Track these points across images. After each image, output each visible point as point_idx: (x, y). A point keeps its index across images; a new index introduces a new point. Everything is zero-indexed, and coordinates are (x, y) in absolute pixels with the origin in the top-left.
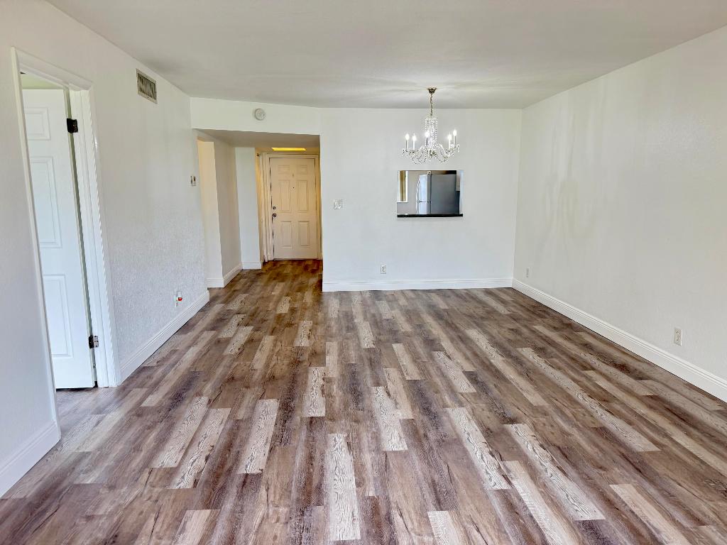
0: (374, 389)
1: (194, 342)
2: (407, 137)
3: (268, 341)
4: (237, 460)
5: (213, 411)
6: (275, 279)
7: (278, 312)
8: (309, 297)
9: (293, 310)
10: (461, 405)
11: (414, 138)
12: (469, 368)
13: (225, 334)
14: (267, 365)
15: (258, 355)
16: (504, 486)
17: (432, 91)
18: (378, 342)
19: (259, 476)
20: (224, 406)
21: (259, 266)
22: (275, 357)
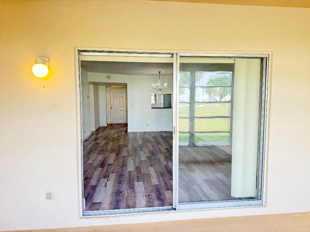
0: (140, 152)
1: (90, 143)
2: (153, 85)
3: (111, 143)
4: (107, 162)
5: (99, 155)
6: (112, 129)
7: (114, 137)
8: (123, 133)
9: (118, 137)
10: (162, 153)
11: (155, 85)
12: (166, 147)
13: (98, 141)
14: (112, 148)
15: (109, 146)
16: (166, 164)
17: (160, 72)
18: (143, 143)
19: (112, 164)
20: (101, 154)
21: (106, 125)
22: (113, 146)
